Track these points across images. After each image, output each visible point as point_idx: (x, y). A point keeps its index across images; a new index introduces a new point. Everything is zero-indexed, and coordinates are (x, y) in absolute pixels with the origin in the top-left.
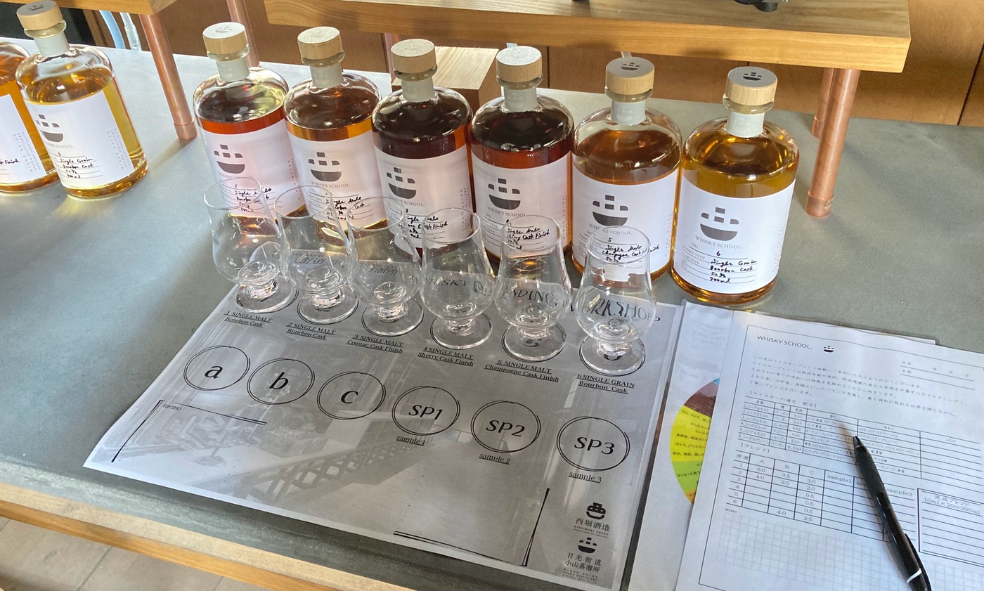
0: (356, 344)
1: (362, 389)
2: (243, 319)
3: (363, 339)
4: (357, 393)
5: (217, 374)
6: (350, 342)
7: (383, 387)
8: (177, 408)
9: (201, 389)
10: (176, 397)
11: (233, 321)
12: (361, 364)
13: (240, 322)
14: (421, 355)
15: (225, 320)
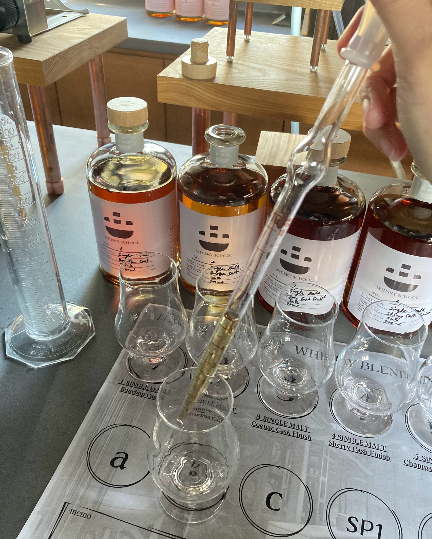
0: (261, 426)
1: (285, 489)
2: (138, 391)
3: (266, 420)
4: (281, 495)
5: (124, 463)
6: (254, 424)
7: (306, 487)
8: (87, 516)
9: (109, 485)
10: (82, 497)
11: (129, 392)
12: (273, 454)
13: (136, 393)
14: (333, 445)
15: (121, 391)
